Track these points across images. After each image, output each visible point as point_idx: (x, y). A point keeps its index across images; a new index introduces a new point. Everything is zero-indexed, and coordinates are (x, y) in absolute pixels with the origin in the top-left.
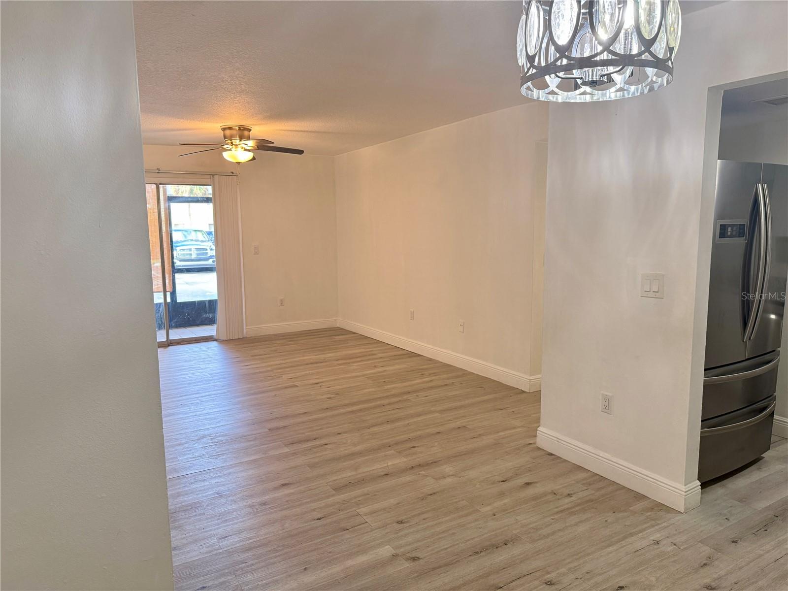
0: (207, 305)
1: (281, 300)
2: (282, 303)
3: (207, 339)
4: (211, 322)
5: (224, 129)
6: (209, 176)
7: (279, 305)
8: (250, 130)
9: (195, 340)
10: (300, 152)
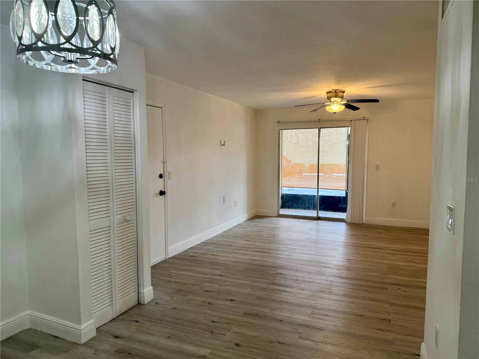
0: (342, 200)
1: (393, 203)
2: (394, 204)
3: (341, 220)
4: (344, 210)
5: (327, 93)
6: (348, 122)
7: (391, 206)
8: (344, 92)
9: (334, 220)
10: (377, 101)
